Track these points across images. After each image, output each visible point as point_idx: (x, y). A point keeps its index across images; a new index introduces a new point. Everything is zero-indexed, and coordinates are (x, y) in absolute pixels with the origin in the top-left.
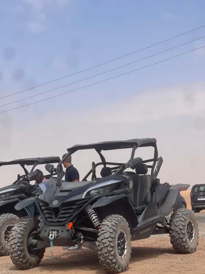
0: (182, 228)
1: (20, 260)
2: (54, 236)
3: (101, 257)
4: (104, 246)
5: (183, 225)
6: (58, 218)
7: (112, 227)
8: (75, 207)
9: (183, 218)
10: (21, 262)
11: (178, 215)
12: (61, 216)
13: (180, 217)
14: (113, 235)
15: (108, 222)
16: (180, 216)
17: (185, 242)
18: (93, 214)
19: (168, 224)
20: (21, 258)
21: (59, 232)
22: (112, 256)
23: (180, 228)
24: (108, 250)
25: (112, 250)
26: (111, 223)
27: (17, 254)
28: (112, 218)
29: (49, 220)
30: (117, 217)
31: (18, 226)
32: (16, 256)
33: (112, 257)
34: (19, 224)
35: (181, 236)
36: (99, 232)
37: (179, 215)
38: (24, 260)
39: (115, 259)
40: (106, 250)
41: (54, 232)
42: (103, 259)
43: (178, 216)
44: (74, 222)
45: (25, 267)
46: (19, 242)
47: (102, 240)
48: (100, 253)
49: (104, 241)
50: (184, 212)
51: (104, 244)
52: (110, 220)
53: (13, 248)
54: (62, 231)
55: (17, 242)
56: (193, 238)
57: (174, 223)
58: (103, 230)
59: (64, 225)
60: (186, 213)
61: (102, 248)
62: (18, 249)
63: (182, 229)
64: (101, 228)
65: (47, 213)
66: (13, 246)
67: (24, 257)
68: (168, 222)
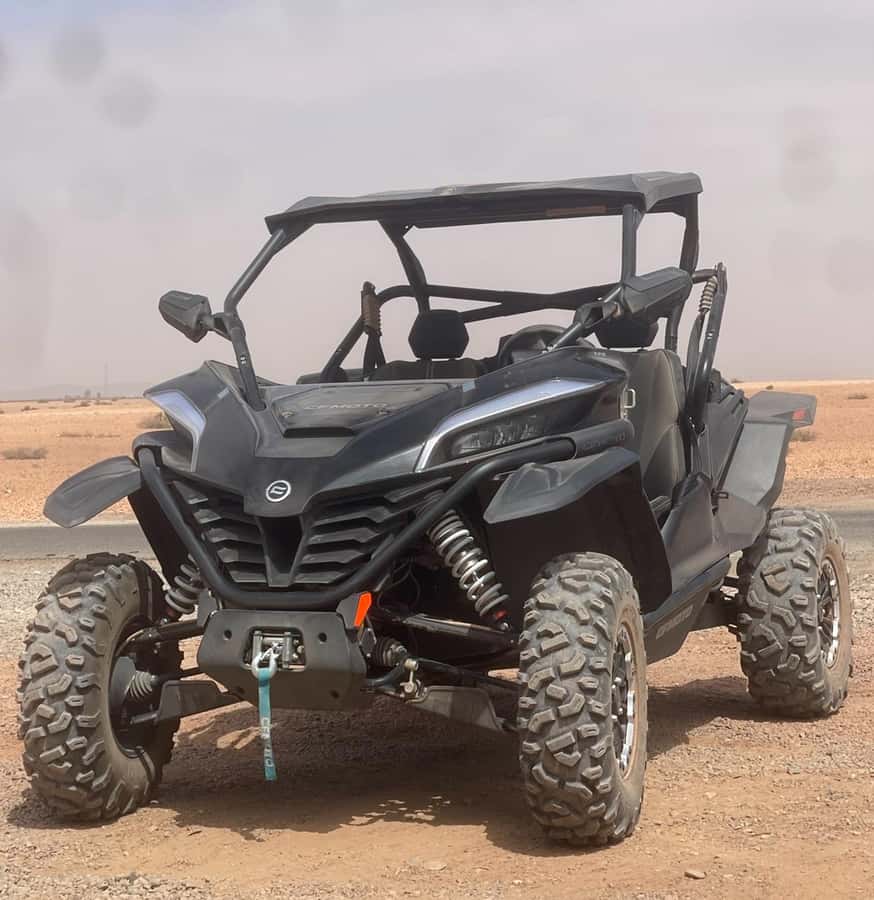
0: (805, 603)
1: (80, 776)
2: (278, 660)
3: (538, 767)
4: (558, 714)
5: (808, 585)
6: (293, 569)
7: (591, 619)
8: (386, 514)
9: (806, 552)
10: (85, 786)
11: (778, 539)
12: (309, 559)
13: (790, 550)
14: (603, 660)
15: (569, 595)
16: (792, 543)
17: (813, 666)
18: (467, 548)
19: (730, 582)
20: (85, 769)
21: (300, 639)
22: (595, 762)
23: (792, 602)
24: (577, 734)
25: (597, 733)
26: (584, 597)
27: (67, 748)
28: (584, 572)
29: (240, 578)
30: (601, 567)
31: (63, 607)
32: (59, 761)
33: (599, 767)
34: (70, 596)
35: (800, 637)
36: (526, 643)
37: (785, 539)
38: (97, 776)
39: (607, 776)
40: (570, 734)
41: (275, 641)
42: (547, 778)
43: (781, 545)
44: (377, 589)
45: (99, 814)
46: (74, 690)
47: (546, 682)
48: (535, 747)
49: (557, 689)
50: (805, 523)
51: (560, 702)
52: (578, 584)
53: (44, 721)
54: (323, 637)
55: (63, 688)
56: (835, 643)
57: (762, 576)
58: (549, 634)
59: (331, 607)
60: (815, 529)
61: (547, 725)
62: (73, 721)
63: (803, 608)
64: (532, 622)
65: (228, 544)
66: (41, 706)
67: (99, 763)
68: (733, 574)
